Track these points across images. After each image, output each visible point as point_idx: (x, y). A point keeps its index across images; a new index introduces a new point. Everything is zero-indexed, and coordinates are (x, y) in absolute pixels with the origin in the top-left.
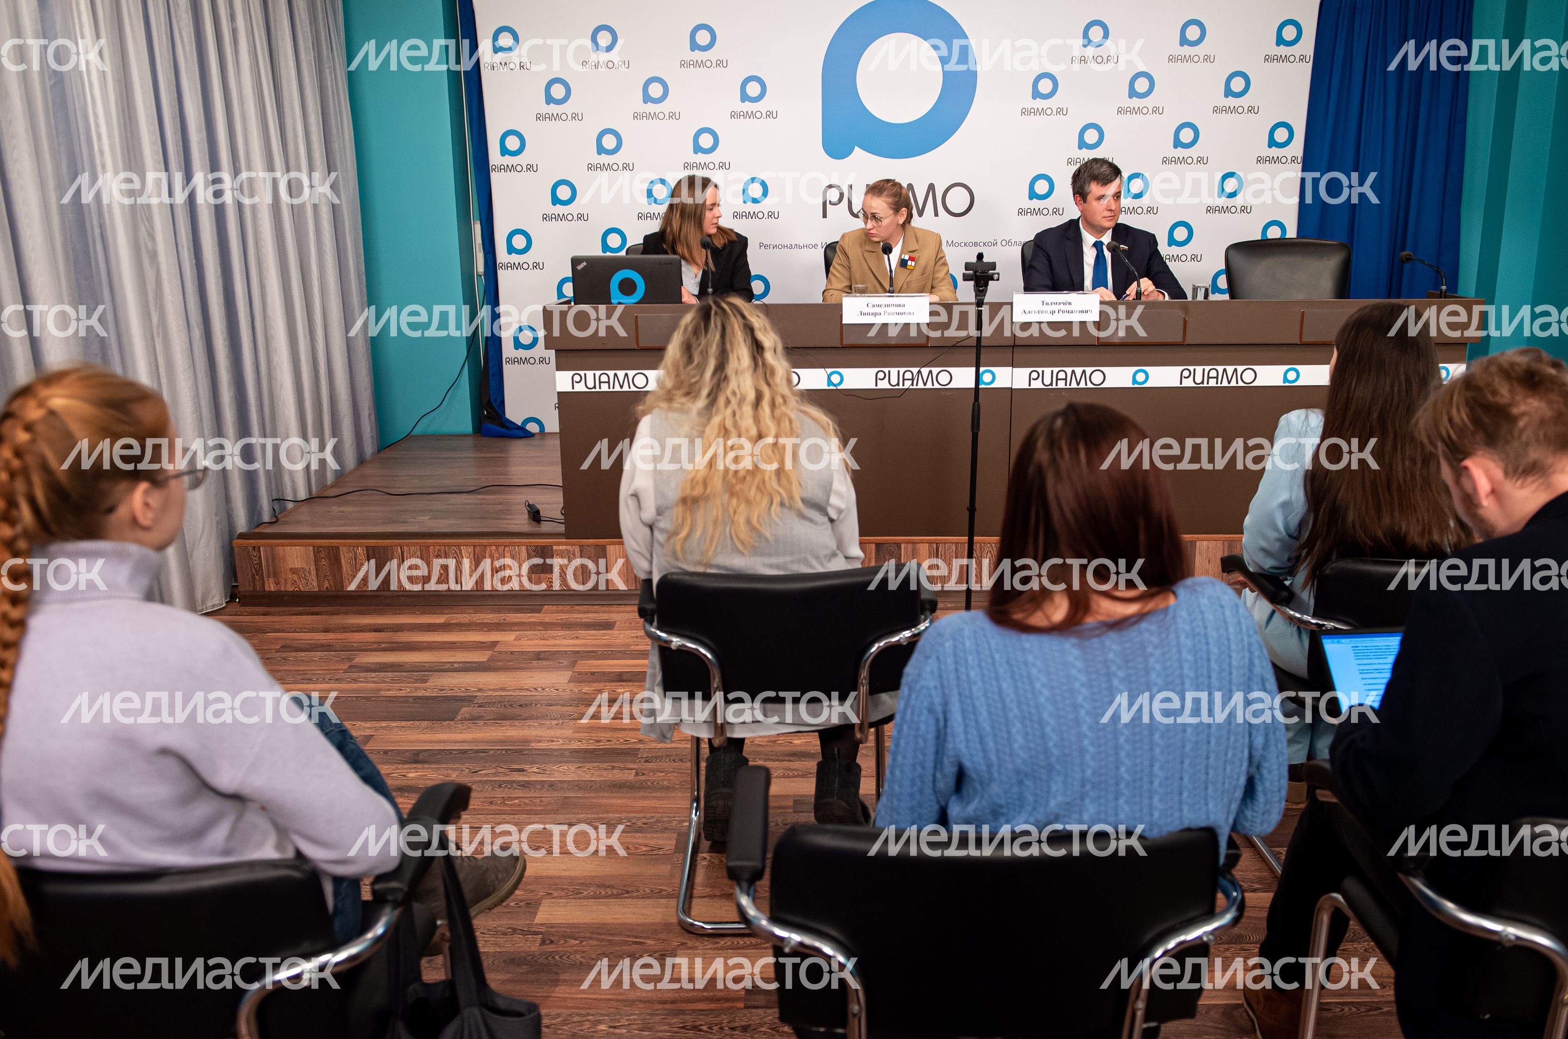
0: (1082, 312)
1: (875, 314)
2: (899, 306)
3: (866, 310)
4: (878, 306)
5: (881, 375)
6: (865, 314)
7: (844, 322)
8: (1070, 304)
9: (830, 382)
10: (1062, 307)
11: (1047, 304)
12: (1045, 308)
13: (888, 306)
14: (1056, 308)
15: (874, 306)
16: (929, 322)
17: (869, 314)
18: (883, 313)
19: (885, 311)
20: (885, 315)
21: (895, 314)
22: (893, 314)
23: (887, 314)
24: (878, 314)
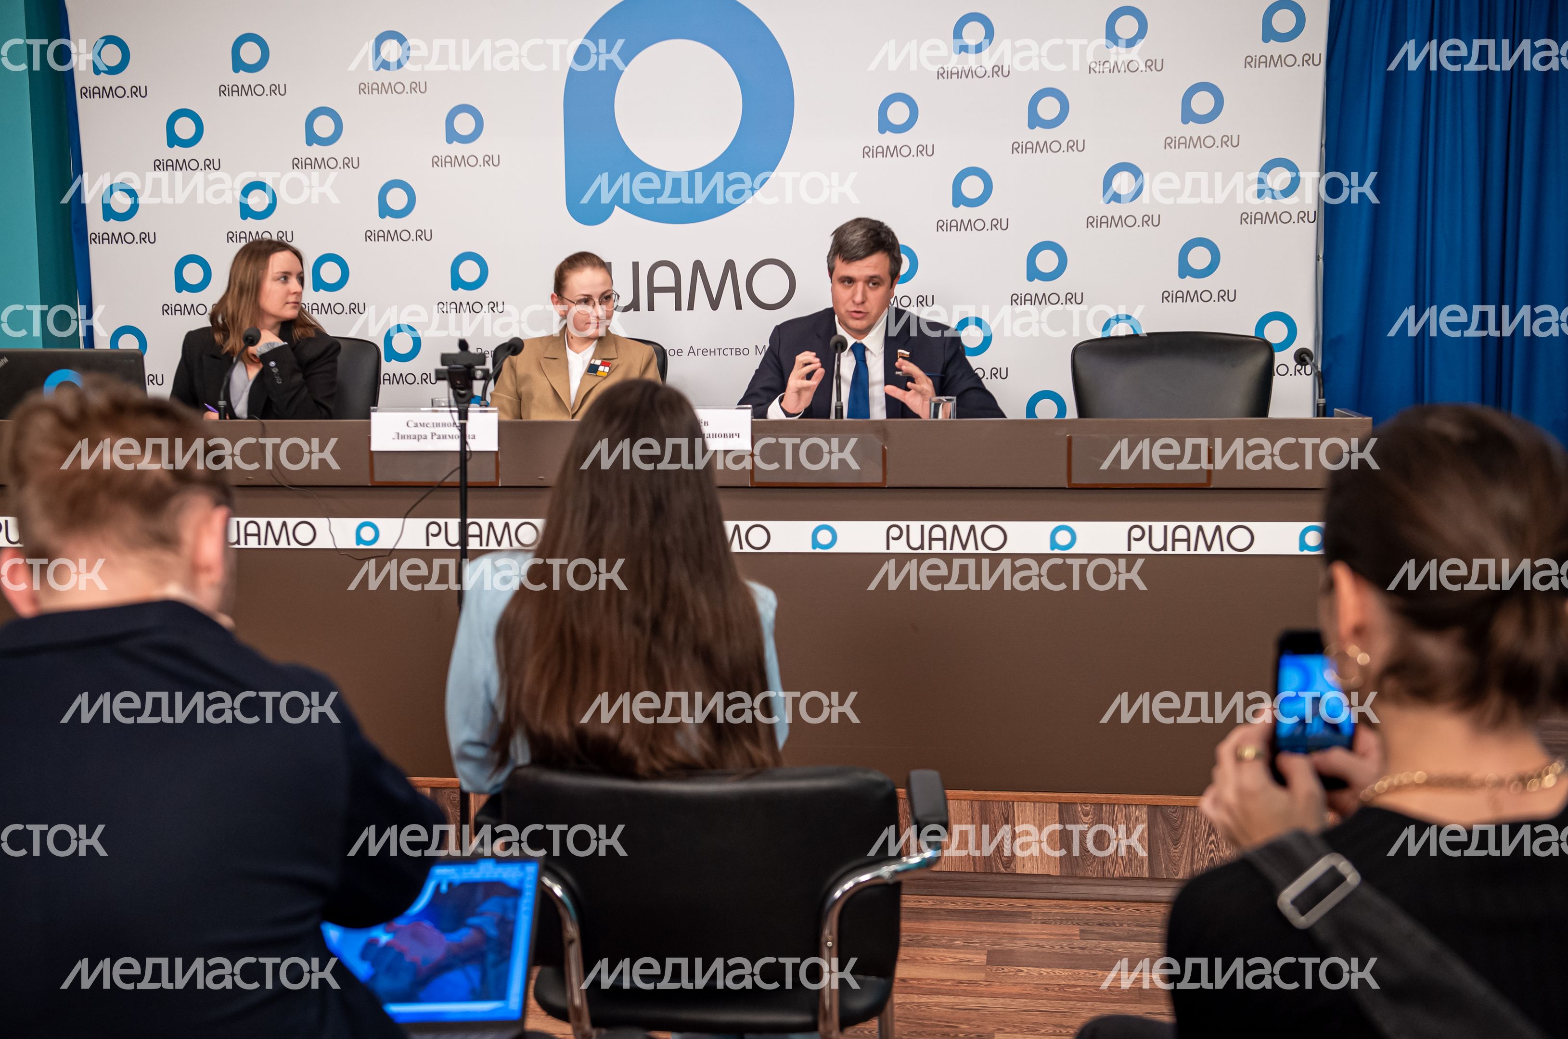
0: (725, 436)
1: (418, 438)
3: (405, 431)
4: (422, 425)
5: (434, 529)
6: (403, 437)
7: (374, 448)
9: (359, 540)
13: (438, 425)
15: (416, 426)
16: (496, 449)
17: (409, 437)
18: (429, 436)
19: (432, 434)
20: (432, 438)
21: (448, 437)
22: (444, 437)
23: (435, 437)
24: (423, 437)
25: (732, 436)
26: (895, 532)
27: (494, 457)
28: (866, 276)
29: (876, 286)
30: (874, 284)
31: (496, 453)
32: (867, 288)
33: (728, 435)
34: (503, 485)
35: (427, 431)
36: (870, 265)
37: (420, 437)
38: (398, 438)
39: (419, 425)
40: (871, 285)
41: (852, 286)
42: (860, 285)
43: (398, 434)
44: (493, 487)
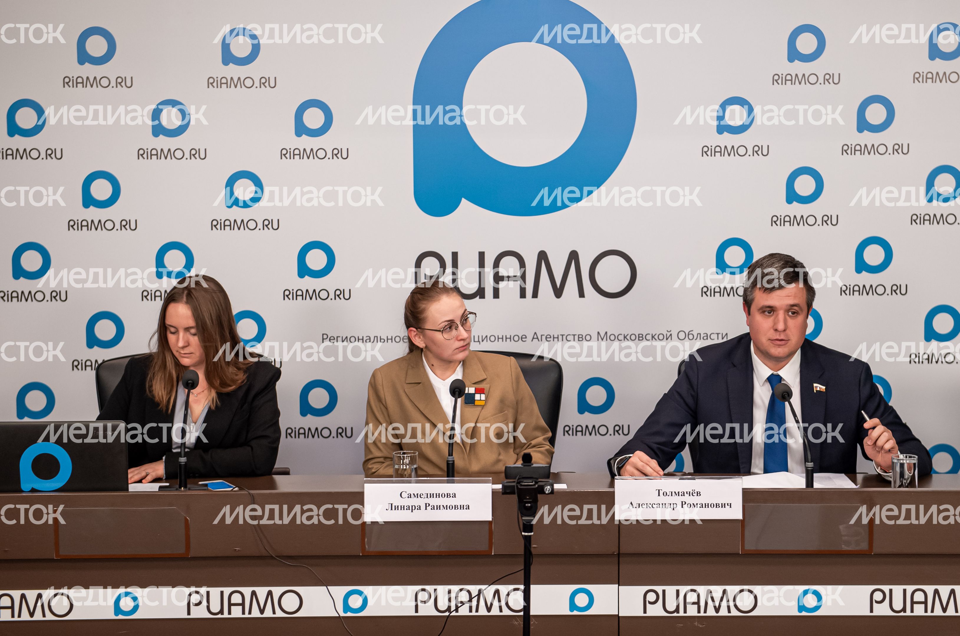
0: (717, 505)
1: (412, 508)
2: (448, 495)
3: (398, 502)
4: (417, 496)
5: (423, 596)
6: (397, 508)
8: (699, 494)
9: (348, 606)
10: (687, 499)
11: (665, 494)
12: (663, 499)
13: (432, 495)
14: (678, 500)
15: (410, 496)
16: (491, 520)
17: (402, 508)
18: (423, 507)
19: (426, 504)
20: (426, 509)
21: (441, 507)
22: (438, 508)
23: (429, 508)
24: (417, 508)
25: (723, 506)
26: (878, 596)
27: (487, 527)
28: (787, 305)
29: (795, 315)
30: (793, 313)
31: (489, 522)
32: (788, 317)
33: (720, 505)
34: (496, 554)
35: (421, 502)
36: (789, 295)
37: (414, 508)
38: (392, 509)
39: (412, 495)
40: (790, 313)
41: (771, 316)
42: (781, 315)
43: (392, 504)
44: (484, 556)
